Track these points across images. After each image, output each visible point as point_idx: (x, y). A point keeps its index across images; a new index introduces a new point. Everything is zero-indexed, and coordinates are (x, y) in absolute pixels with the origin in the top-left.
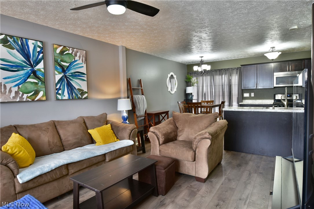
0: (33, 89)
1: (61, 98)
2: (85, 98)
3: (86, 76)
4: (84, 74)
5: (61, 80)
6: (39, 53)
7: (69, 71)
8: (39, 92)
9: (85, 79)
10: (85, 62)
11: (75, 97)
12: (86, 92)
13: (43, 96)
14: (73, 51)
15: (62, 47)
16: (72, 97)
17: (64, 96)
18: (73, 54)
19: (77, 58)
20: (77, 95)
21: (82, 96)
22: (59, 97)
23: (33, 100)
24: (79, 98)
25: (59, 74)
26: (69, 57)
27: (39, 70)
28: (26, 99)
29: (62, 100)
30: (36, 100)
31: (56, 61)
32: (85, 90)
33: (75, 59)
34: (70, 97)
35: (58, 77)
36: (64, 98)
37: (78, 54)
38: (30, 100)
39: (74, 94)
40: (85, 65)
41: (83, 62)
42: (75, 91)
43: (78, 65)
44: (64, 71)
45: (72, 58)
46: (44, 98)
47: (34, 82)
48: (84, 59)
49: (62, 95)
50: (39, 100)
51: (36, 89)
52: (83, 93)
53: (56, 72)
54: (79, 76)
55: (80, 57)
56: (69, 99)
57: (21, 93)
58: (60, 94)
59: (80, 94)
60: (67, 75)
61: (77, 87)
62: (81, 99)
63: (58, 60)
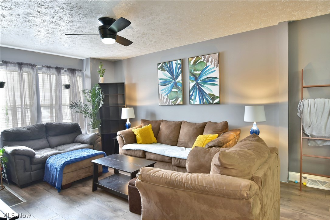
1: (194, 103)
2: (216, 103)
3: (218, 80)
4: (216, 78)
5: (194, 87)
6: (179, 68)
7: (201, 78)
8: (178, 99)
9: (218, 83)
10: (217, 65)
11: (206, 102)
12: (217, 97)
13: (181, 101)
14: (205, 58)
15: (195, 58)
16: (203, 102)
17: (196, 101)
18: (205, 61)
19: (209, 64)
20: (208, 100)
21: (213, 101)
22: (192, 102)
23: (175, 105)
24: (210, 104)
25: (192, 82)
26: (201, 65)
27: (179, 82)
28: (171, 103)
32: (217, 94)
33: (206, 65)
34: (201, 102)
35: (192, 84)
36: (196, 103)
37: (210, 60)
38: (173, 104)
39: (204, 100)
40: (217, 69)
41: (215, 66)
42: (206, 96)
43: (209, 70)
44: (196, 79)
45: (204, 65)
46: (182, 103)
47: (176, 91)
48: (216, 62)
49: (194, 100)
50: (178, 105)
51: (176, 96)
52: (214, 98)
53: (190, 82)
54: (210, 81)
55: (211, 62)
56: (200, 104)
57: (169, 99)
58: (192, 100)
59: (211, 99)
60: (199, 82)
61: (208, 92)
62: (212, 104)
63: (191, 71)
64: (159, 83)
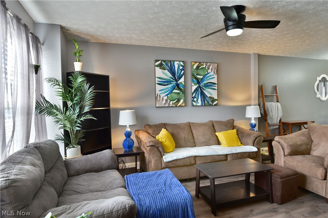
0: (176, 98)
1: (196, 104)
2: (215, 105)
3: (216, 85)
4: (215, 84)
5: (196, 90)
6: (181, 70)
7: (203, 82)
8: (180, 100)
9: (216, 88)
10: (216, 73)
11: (207, 104)
12: (216, 100)
13: (183, 103)
14: (206, 65)
15: (198, 63)
16: (204, 104)
17: (198, 103)
18: (206, 68)
19: (209, 71)
20: (208, 102)
21: (213, 103)
22: (194, 104)
23: (176, 106)
24: (210, 105)
25: (195, 85)
26: (203, 71)
27: (181, 83)
28: (172, 105)
29: (196, 106)
30: (178, 106)
31: (193, 75)
32: (216, 98)
33: (207, 72)
34: (202, 104)
35: (194, 87)
36: (198, 105)
37: (211, 67)
38: (174, 106)
39: (206, 102)
40: (216, 76)
41: (214, 74)
42: (207, 98)
43: (210, 76)
44: (199, 83)
45: (205, 71)
46: (184, 105)
47: (177, 93)
48: (215, 71)
50: (180, 106)
51: (178, 97)
52: (213, 100)
53: (193, 84)
54: (210, 86)
55: (212, 70)
56: (202, 106)
57: (169, 101)
58: (195, 101)
59: (211, 101)
60: (201, 86)
61: (208, 95)
62: (212, 105)
63: (194, 74)
64: (157, 82)
